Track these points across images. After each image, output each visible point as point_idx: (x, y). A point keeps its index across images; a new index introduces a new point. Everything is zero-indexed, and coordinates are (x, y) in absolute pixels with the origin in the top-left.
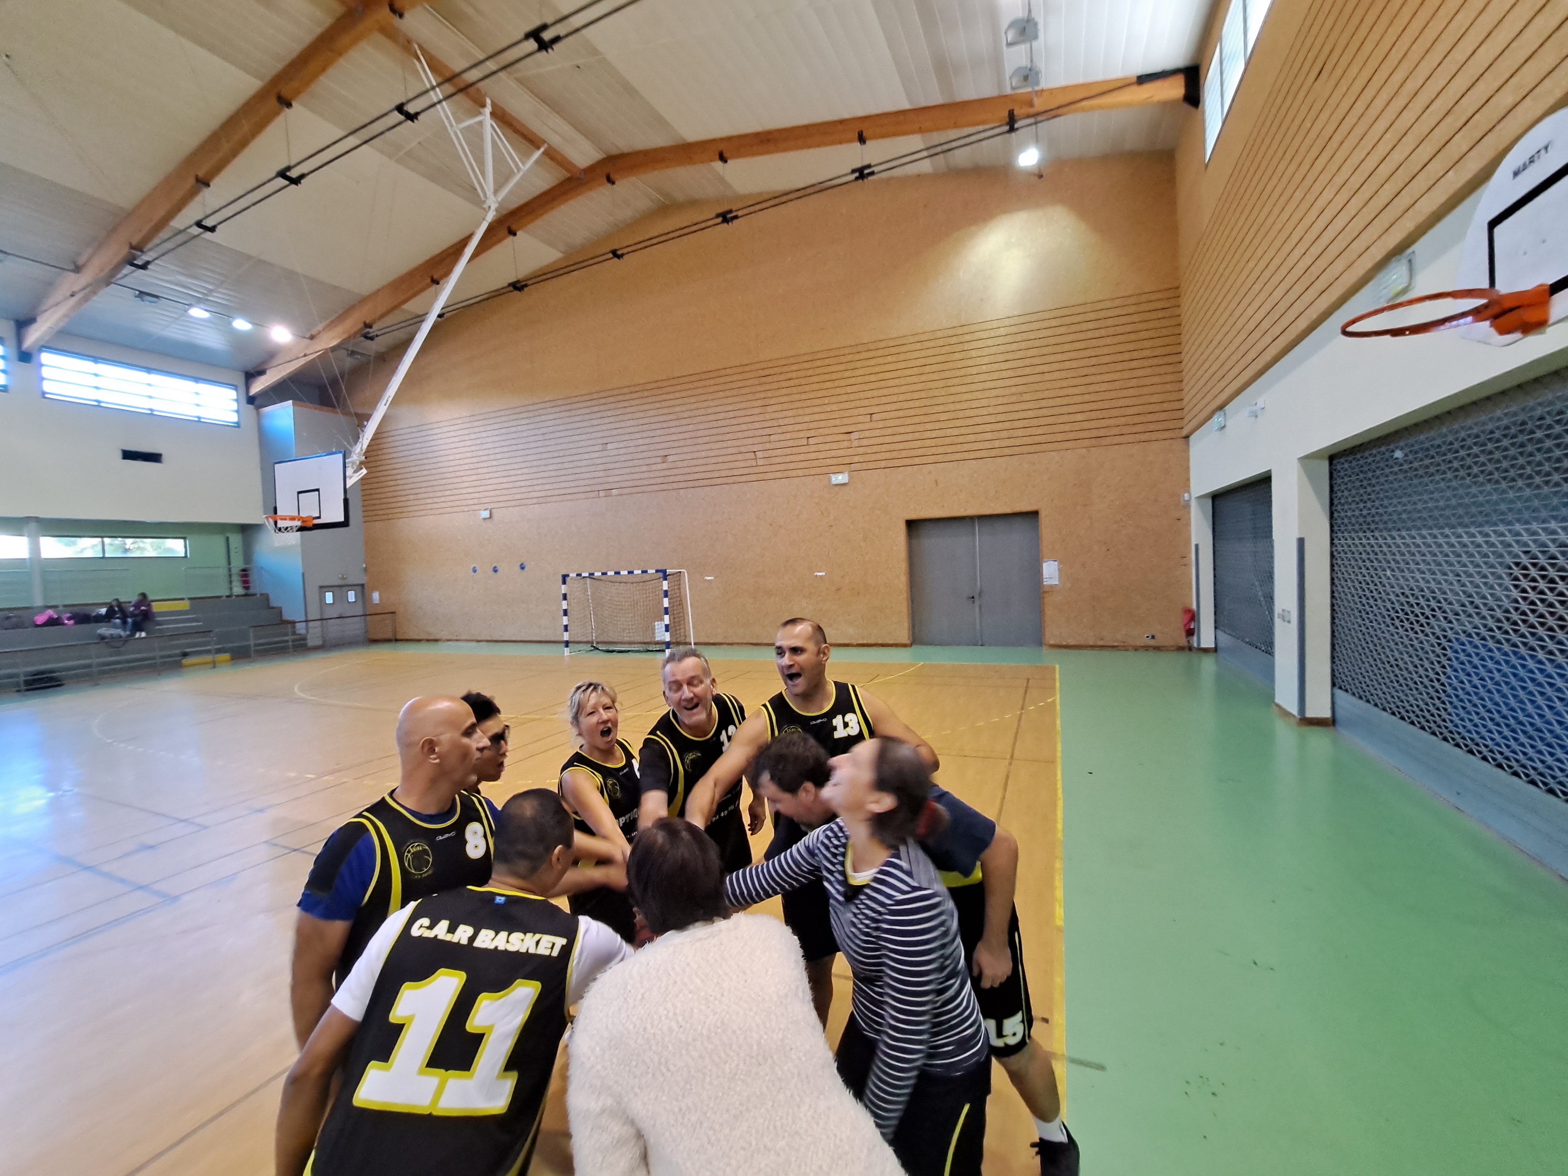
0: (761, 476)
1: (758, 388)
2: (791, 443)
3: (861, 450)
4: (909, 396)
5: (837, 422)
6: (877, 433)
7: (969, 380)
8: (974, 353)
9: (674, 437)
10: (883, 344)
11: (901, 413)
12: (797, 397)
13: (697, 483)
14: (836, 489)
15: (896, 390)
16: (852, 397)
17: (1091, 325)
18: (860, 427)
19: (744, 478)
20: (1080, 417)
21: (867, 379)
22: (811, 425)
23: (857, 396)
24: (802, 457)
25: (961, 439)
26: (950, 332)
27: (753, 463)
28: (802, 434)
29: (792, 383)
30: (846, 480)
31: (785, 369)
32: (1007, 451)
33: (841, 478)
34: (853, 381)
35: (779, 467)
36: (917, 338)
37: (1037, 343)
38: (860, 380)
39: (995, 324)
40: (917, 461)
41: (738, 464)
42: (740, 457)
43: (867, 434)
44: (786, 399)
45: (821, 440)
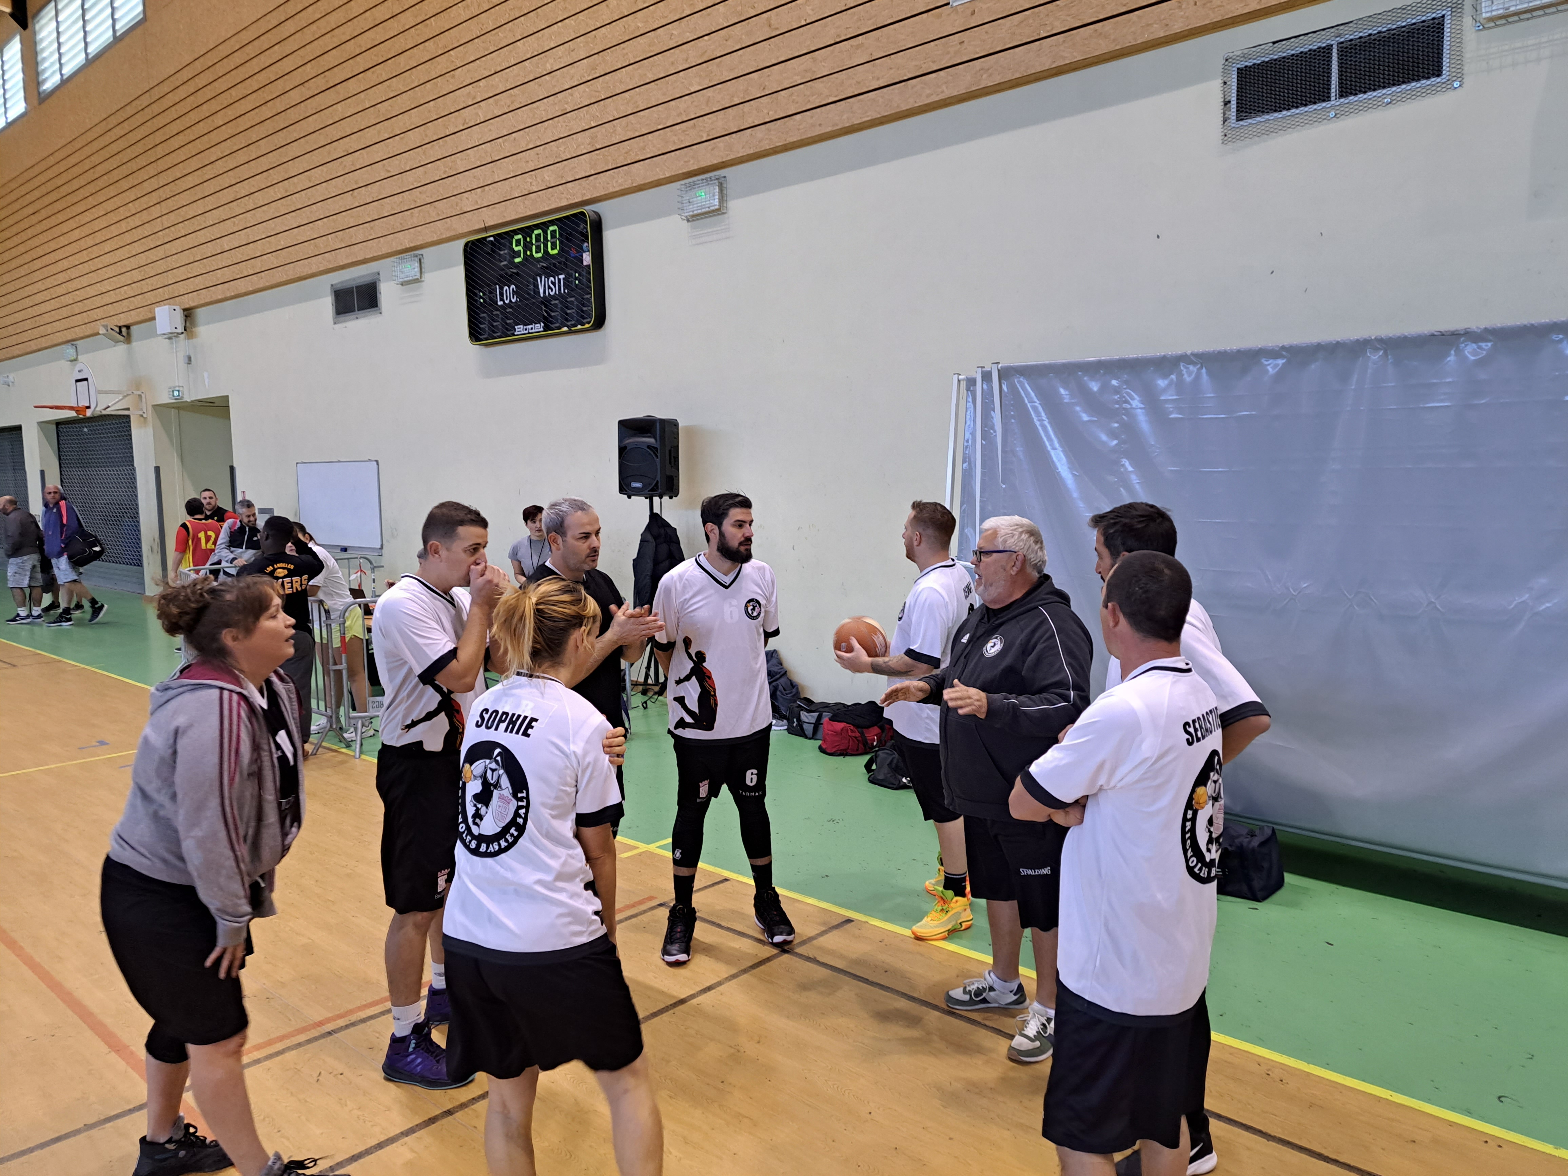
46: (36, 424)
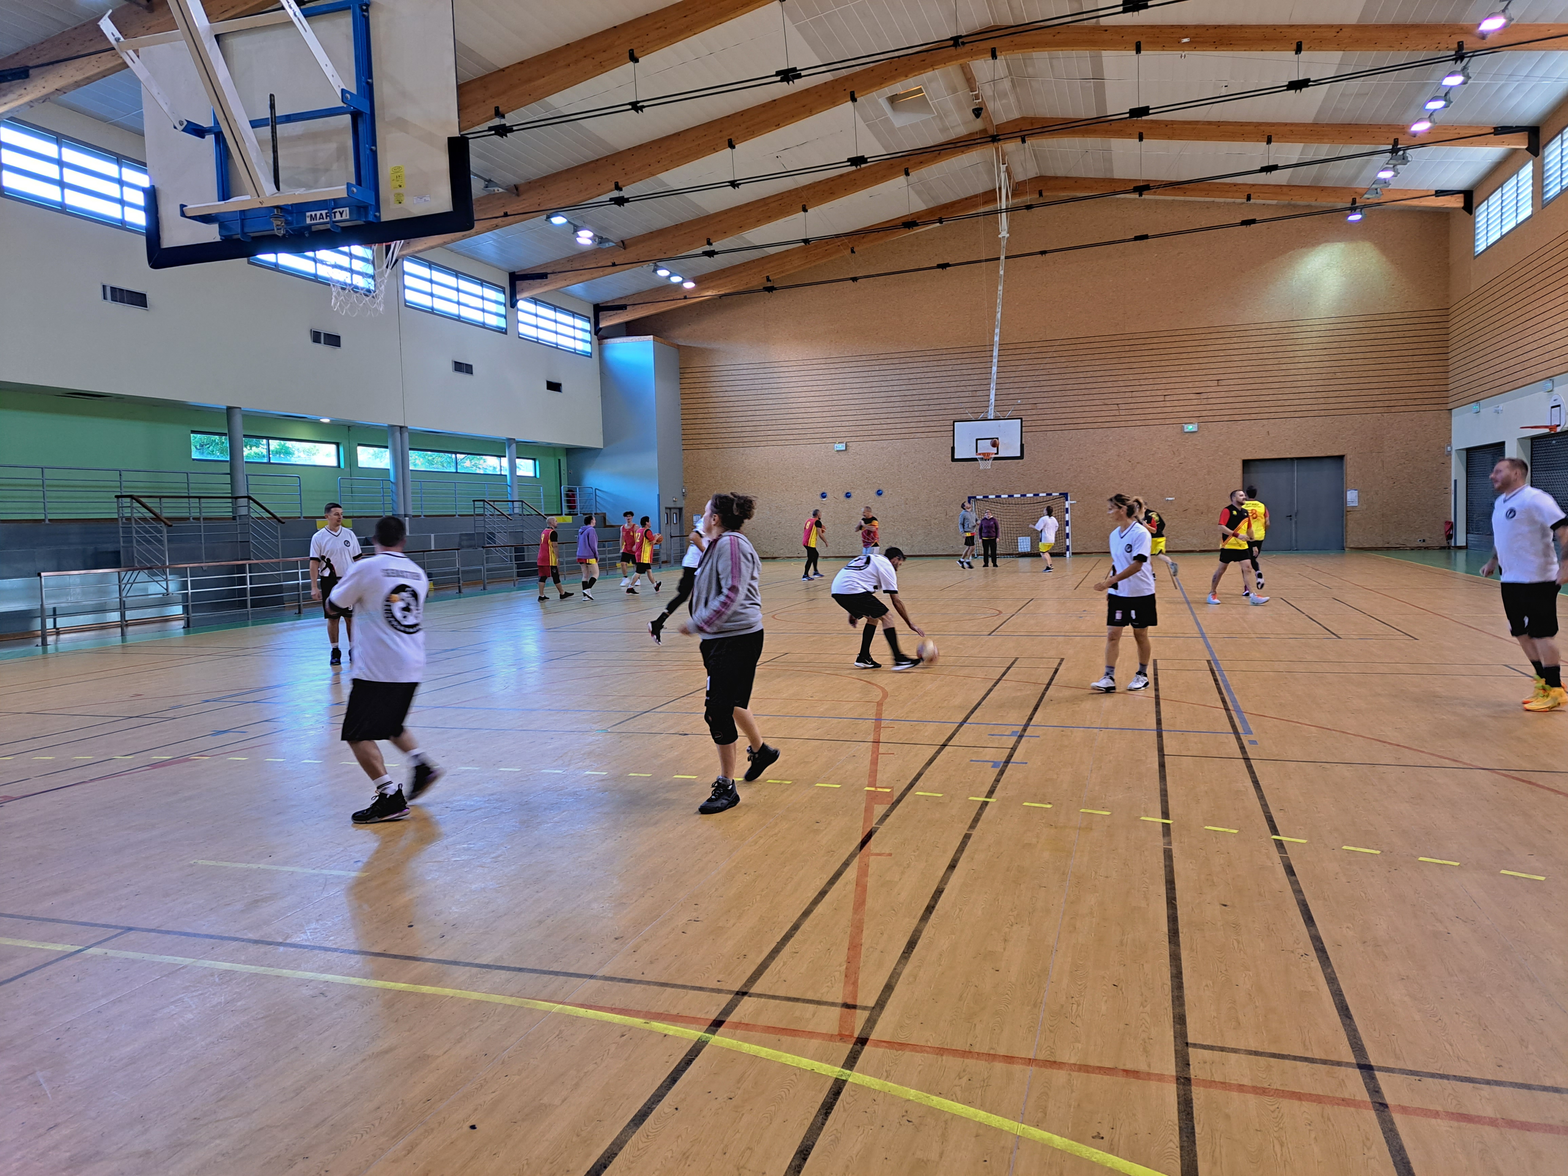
0: (1123, 424)
1: (1123, 354)
2: (1149, 399)
3: (1209, 407)
4: (1248, 369)
5: (1190, 385)
6: (1223, 394)
7: (1297, 360)
8: (1299, 341)
9: (1045, 389)
10: (1230, 329)
11: (1243, 381)
12: (1158, 363)
13: (1063, 427)
14: (1187, 435)
15: (1240, 364)
16: (1203, 366)
17: (1387, 329)
18: (1209, 389)
19: (1107, 425)
20: (1377, 392)
21: (1217, 353)
22: (1168, 386)
23: (1208, 366)
24: (1159, 410)
25: (1288, 403)
26: (1283, 324)
27: (1117, 413)
28: (1159, 393)
29: (1153, 352)
30: (1195, 430)
31: (1148, 341)
32: (1322, 413)
33: (1190, 428)
34: (1204, 354)
35: (1138, 417)
36: (1258, 326)
37: (1348, 338)
38: (1210, 354)
39: (1318, 322)
40: (1254, 416)
41: (1103, 414)
42: (1104, 408)
43: (1214, 395)
44: (1147, 364)
45: (1175, 397)
46: (1516, 440)
